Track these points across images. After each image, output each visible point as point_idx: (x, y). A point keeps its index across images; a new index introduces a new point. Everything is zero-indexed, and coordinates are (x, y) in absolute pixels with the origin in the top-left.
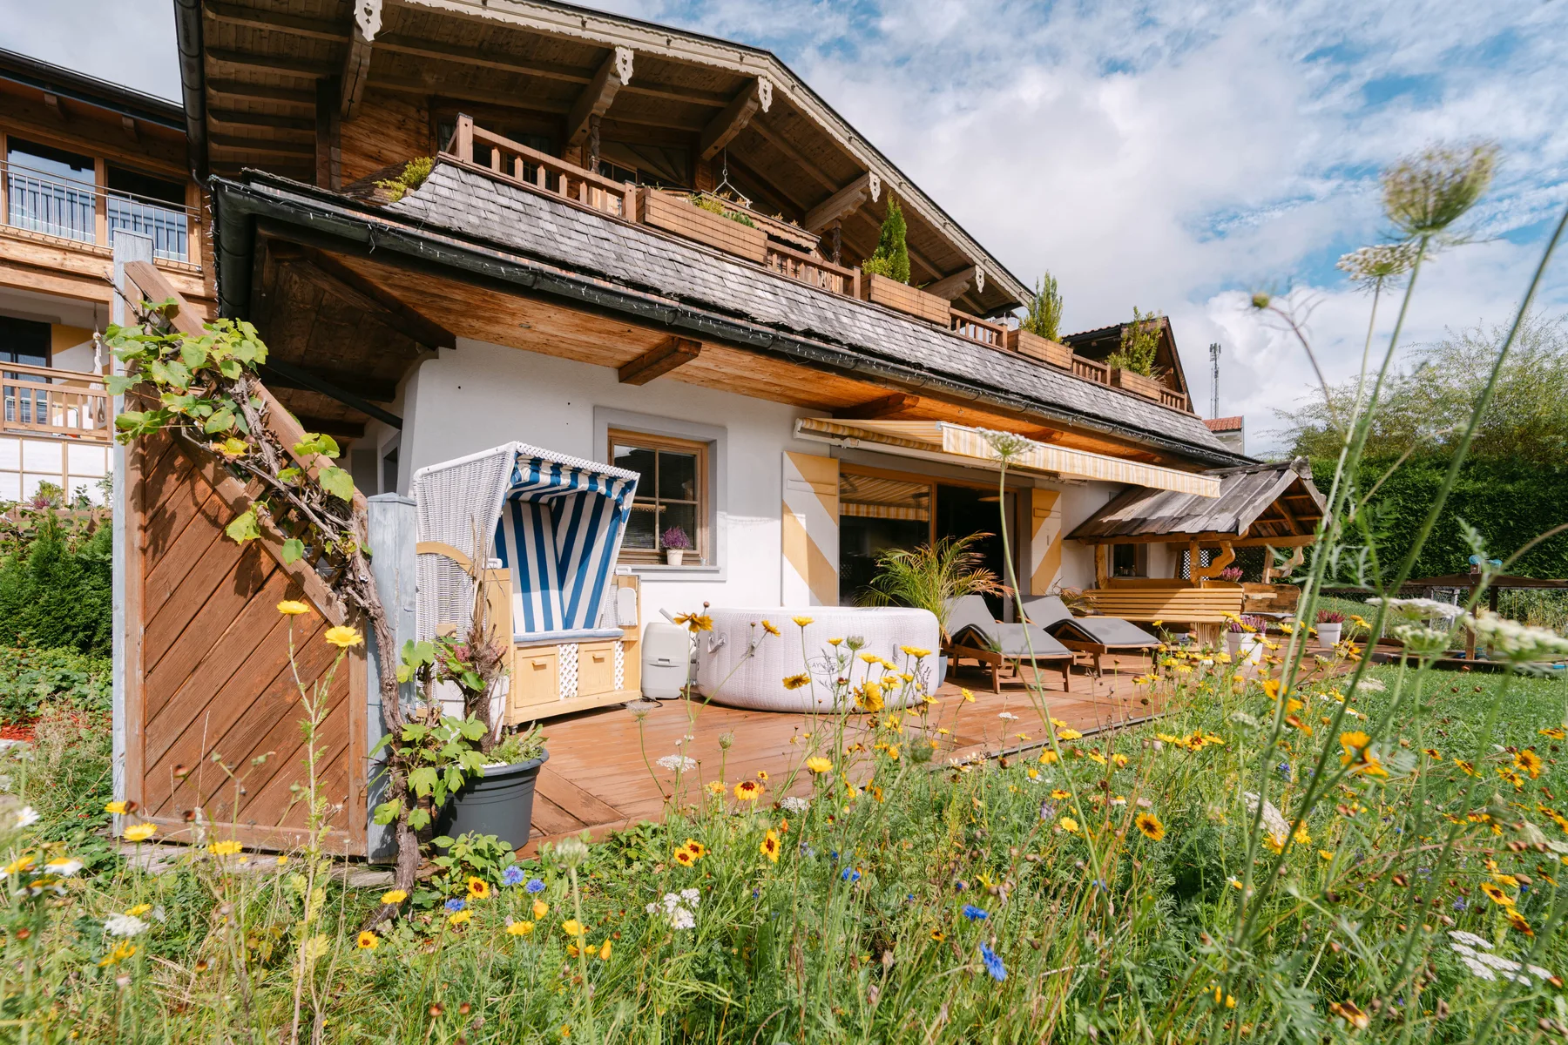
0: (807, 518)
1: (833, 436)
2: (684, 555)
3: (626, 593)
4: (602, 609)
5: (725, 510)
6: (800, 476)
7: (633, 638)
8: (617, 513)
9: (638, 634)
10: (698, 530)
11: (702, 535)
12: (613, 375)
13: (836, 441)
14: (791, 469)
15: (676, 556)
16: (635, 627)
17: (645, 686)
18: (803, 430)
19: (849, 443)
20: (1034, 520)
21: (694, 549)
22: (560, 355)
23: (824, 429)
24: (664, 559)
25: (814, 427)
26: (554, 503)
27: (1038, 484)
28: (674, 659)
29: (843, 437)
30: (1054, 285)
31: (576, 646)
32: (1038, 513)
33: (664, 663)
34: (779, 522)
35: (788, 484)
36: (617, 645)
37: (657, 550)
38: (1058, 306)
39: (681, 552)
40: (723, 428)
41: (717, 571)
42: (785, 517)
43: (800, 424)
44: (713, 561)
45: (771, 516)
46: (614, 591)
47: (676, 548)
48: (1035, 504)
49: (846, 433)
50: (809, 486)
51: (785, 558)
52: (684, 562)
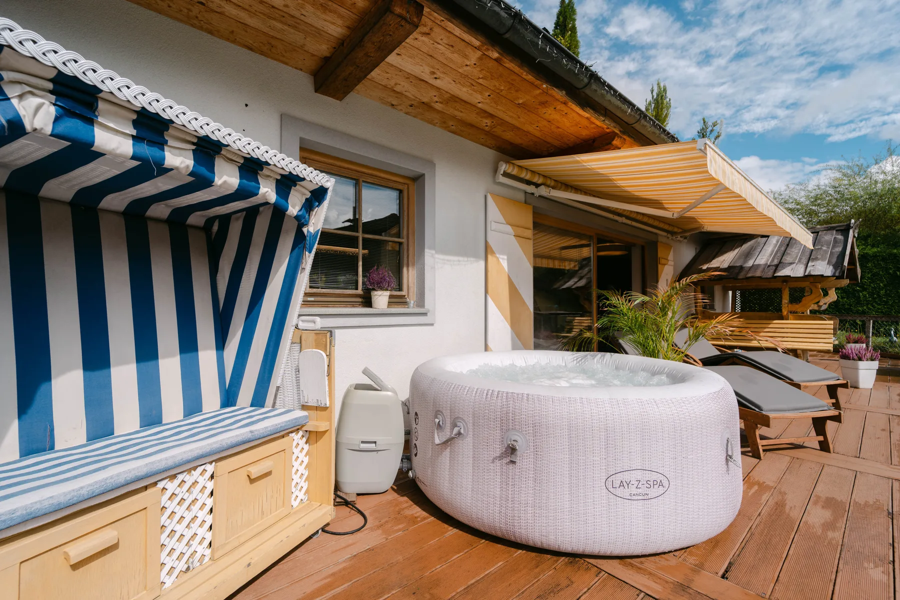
0: (508, 260)
1: (529, 183)
2: (391, 297)
3: (314, 356)
4: (277, 380)
5: (433, 247)
6: (502, 219)
7: (322, 426)
8: (300, 240)
9: (330, 419)
10: (405, 270)
11: (409, 275)
12: (306, 82)
13: (531, 189)
14: (494, 211)
15: (381, 298)
16: (325, 409)
17: (342, 479)
18: (506, 174)
19: (543, 191)
20: (660, 266)
21: (400, 289)
22: (231, 38)
23: (523, 175)
24: (367, 302)
25: (515, 171)
26: (215, 228)
27: (660, 239)
28: (382, 440)
29: (537, 185)
30: (665, 90)
31: (210, 468)
32: (663, 261)
33: (370, 448)
34: (482, 263)
35: (492, 226)
36: (297, 438)
37: (360, 291)
38: (669, 107)
39: (388, 293)
40: (431, 164)
41: (425, 314)
42: (490, 257)
43: (503, 167)
44: (421, 302)
45: (476, 256)
46: (296, 354)
47: (382, 289)
48: (659, 255)
49: (540, 181)
50: (509, 229)
51: (490, 300)
52: (390, 304)
